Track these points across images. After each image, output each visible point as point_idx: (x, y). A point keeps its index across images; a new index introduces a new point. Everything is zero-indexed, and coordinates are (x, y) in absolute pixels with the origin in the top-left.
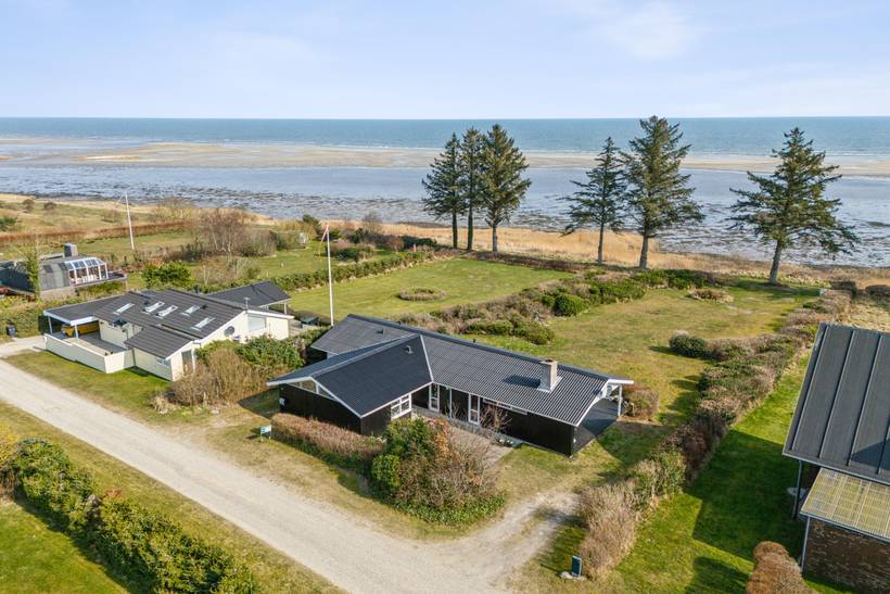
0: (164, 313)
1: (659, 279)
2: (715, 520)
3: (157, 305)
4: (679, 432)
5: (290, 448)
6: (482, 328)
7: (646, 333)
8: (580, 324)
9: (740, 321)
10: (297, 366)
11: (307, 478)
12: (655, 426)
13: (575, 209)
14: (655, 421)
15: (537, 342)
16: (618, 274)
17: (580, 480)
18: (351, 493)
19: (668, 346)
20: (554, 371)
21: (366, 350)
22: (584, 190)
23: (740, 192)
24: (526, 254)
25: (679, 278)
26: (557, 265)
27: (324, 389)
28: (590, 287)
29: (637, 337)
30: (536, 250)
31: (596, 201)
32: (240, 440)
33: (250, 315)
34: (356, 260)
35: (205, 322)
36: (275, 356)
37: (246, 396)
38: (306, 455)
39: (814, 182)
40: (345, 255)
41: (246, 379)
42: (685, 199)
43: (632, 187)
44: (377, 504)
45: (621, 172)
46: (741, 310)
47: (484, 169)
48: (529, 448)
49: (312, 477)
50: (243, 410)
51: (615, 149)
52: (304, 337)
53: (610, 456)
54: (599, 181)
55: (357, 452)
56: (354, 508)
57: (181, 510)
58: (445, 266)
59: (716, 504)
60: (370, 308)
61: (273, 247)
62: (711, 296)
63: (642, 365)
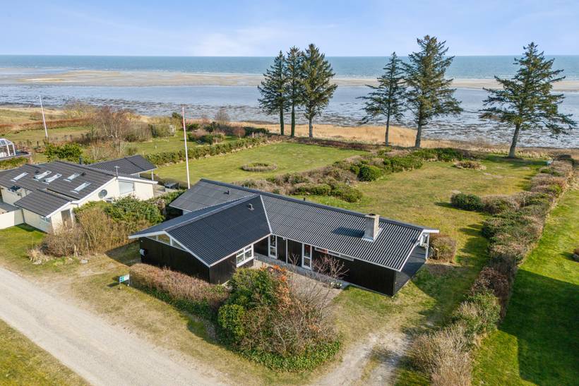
0: (50, 180)
1: (431, 155)
2: (535, 357)
3: (45, 174)
4: (486, 275)
5: (145, 295)
6: (307, 190)
7: (430, 193)
8: (379, 187)
9: (496, 183)
10: (158, 222)
11: (159, 325)
12: (455, 267)
13: (369, 105)
14: (455, 264)
15: (349, 200)
16: (401, 151)
17: (404, 319)
18: (199, 339)
19: (449, 202)
20: (376, 223)
21: (214, 208)
22: (376, 91)
23: (490, 90)
24: (332, 139)
25: (445, 154)
26: (355, 146)
27: (177, 242)
28: (383, 160)
29: (423, 195)
30: (339, 137)
31: (385, 99)
32: (101, 288)
33: (120, 181)
34: (211, 144)
35: (83, 186)
36: (138, 214)
37: (114, 247)
38: (160, 301)
39: (544, 83)
40: (203, 140)
41: (113, 233)
42: (449, 97)
43: (410, 89)
44: (222, 351)
45: (403, 77)
46: (494, 175)
47: (303, 77)
48: (356, 289)
49: (163, 324)
50: (109, 259)
51: (399, 61)
52: (164, 198)
53: (425, 295)
54: (387, 84)
55: (205, 299)
56: (201, 355)
57: (31, 363)
58: (275, 148)
59: (530, 341)
60: (220, 177)
61: (150, 135)
62: (470, 166)
63: (433, 217)
